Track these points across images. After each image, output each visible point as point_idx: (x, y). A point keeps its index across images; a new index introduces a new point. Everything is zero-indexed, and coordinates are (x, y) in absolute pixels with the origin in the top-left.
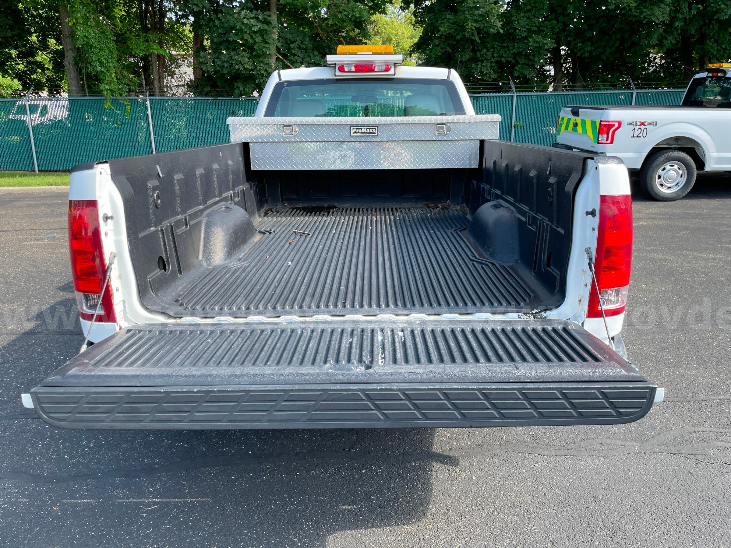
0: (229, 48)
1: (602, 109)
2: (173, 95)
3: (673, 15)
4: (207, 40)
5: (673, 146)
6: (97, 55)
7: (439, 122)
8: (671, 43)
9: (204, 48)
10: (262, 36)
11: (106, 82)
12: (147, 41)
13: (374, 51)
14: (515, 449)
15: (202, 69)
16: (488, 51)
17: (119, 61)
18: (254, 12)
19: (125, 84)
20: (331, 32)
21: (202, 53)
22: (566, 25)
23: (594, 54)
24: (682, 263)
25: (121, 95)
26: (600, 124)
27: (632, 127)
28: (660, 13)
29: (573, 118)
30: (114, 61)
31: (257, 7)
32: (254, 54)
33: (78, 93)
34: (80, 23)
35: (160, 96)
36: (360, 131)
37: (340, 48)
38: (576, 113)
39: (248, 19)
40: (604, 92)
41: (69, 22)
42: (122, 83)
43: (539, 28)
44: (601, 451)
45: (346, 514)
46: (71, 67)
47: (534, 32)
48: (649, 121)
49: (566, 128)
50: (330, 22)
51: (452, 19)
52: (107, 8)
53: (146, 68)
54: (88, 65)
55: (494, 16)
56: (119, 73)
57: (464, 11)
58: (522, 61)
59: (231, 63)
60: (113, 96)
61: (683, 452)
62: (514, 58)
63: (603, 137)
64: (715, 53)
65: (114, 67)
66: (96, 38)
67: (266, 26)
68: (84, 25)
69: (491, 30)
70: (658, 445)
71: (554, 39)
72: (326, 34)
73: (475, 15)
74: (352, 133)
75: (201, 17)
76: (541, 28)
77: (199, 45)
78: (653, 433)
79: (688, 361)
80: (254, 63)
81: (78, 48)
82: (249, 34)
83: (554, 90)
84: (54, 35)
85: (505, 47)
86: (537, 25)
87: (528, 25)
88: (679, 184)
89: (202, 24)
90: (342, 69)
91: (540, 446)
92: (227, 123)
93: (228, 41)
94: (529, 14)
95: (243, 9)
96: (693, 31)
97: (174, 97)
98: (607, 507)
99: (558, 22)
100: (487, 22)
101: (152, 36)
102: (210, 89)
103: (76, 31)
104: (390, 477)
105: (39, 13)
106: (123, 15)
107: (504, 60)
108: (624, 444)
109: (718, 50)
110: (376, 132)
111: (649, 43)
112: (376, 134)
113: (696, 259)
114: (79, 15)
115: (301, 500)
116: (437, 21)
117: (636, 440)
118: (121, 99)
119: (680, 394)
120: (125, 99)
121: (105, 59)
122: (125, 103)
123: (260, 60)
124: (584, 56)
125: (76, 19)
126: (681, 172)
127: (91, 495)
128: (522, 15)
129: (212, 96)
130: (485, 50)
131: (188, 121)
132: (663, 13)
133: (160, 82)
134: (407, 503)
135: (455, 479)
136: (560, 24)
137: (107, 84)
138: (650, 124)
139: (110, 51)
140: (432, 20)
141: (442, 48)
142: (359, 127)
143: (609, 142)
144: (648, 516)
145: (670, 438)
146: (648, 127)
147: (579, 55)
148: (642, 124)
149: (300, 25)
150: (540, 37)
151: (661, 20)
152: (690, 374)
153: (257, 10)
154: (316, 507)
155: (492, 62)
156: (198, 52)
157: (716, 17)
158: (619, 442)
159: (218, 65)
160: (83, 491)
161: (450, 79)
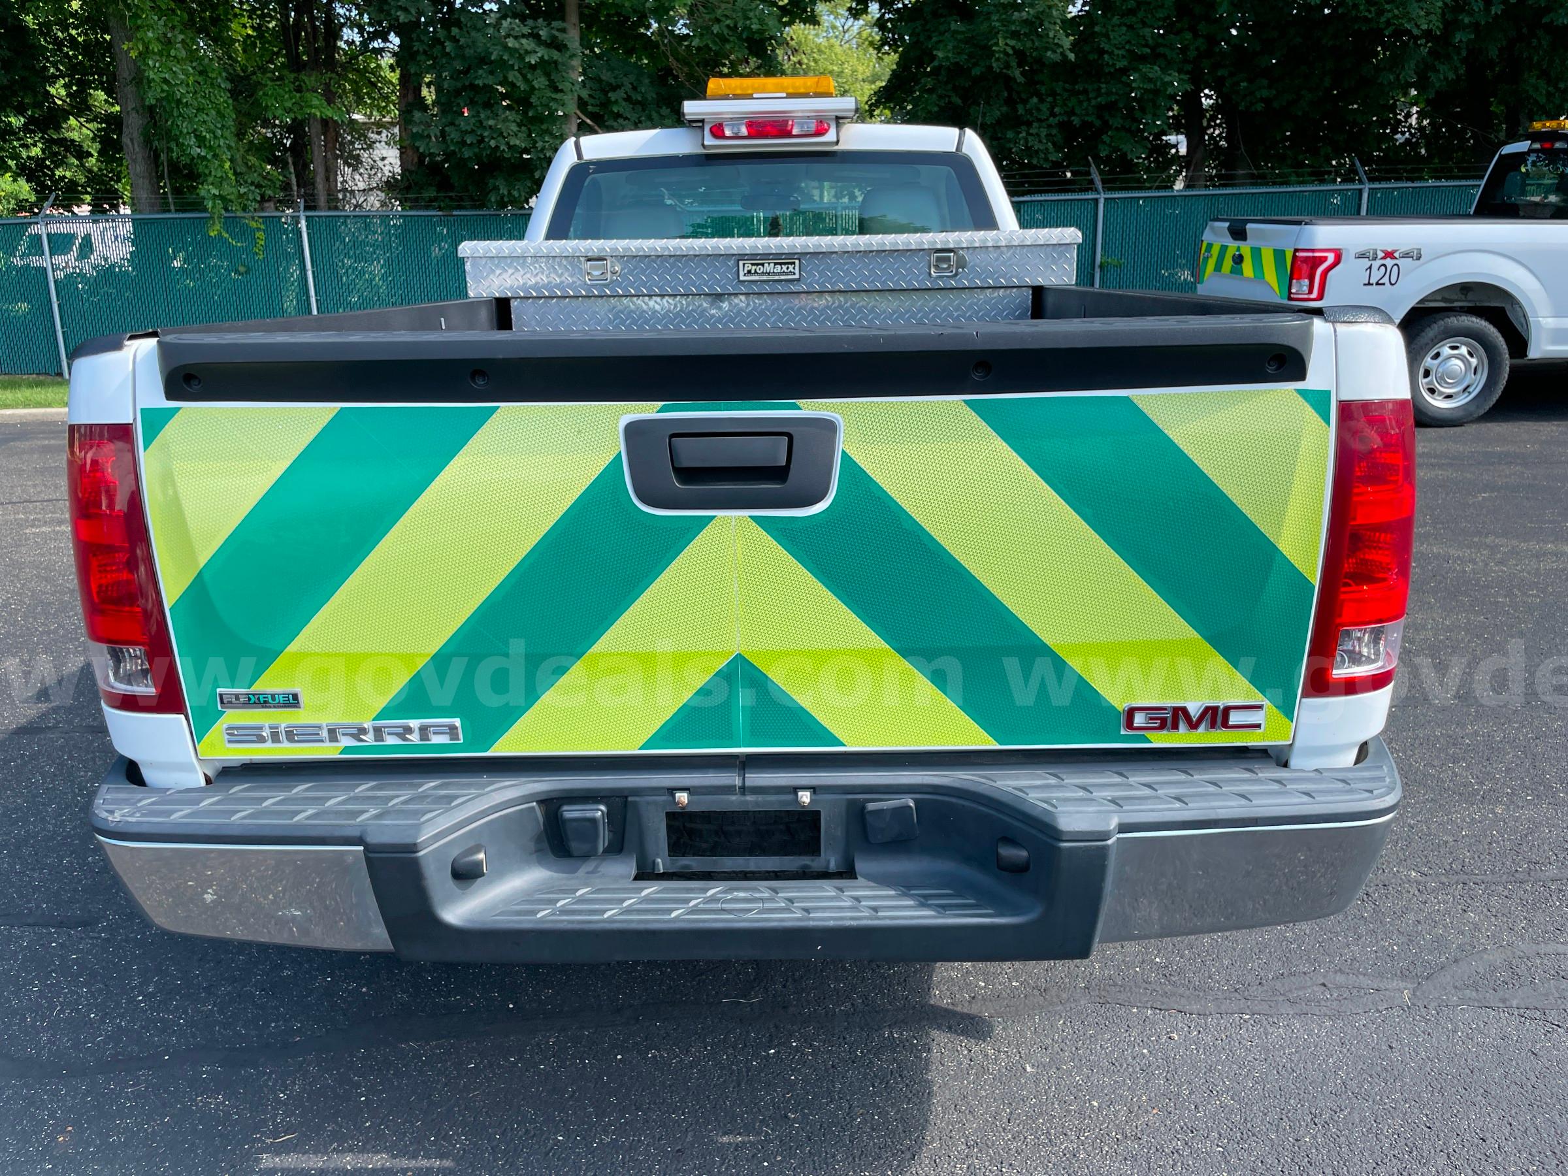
0: (476, 102)
1: (1299, 223)
2: (356, 206)
3: (1449, 17)
4: (429, 85)
5: (1456, 304)
6: (191, 120)
7: (939, 247)
8: (1446, 79)
9: (420, 103)
10: (547, 75)
11: (210, 179)
12: (299, 90)
13: (791, 91)
14: (1122, 997)
15: (418, 148)
16: (1042, 101)
17: (240, 135)
18: (530, 22)
19: (252, 183)
20: (698, 64)
21: (417, 115)
22: (1213, 41)
23: (1276, 105)
24: (1487, 565)
25: (244, 209)
26: (1295, 257)
27: (1366, 263)
28: (1422, 13)
29: (1233, 245)
30: (227, 133)
31: (535, 13)
32: (530, 114)
33: (152, 205)
34: (154, 53)
35: (330, 209)
36: (760, 269)
37: (714, 84)
38: (1238, 233)
39: (516, 38)
40: (1298, 189)
41: (130, 50)
42: (246, 182)
43: (1153, 49)
44: (1323, 1003)
45: (731, 1157)
46: (137, 149)
47: (1143, 59)
48: (1403, 249)
49: (1218, 267)
50: (696, 42)
51: (963, 33)
52: (215, 21)
53: (300, 150)
54: (173, 145)
55: (1055, 23)
56: (239, 161)
57: (989, 13)
58: (1116, 122)
59: (481, 135)
60: (226, 210)
61: (1514, 1003)
62: (1099, 117)
63: (1301, 286)
64: (1542, 100)
65: (229, 148)
66: (188, 85)
67: (556, 52)
68: (161, 56)
69: (1049, 53)
70: (1456, 987)
71: (1187, 73)
72: (686, 69)
73: (1014, 22)
74: (741, 273)
75: (414, 36)
76: (1158, 51)
77: (410, 98)
78: (1443, 959)
79: (1512, 789)
80: (530, 135)
81: (151, 109)
82: (519, 71)
83: (1188, 187)
84: (102, 83)
85: (1079, 93)
86: (1150, 42)
87: (1128, 42)
88: (1471, 389)
89: (418, 51)
90: (717, 131)
91: (1181, 990)
92: (460, 255)
93: (473, 87)
94: (1131, 20)
95: (504, 17)
96: (1493, 53)
97: (358, 212)
98: (1343, 1139)
99: (1196, 35)
100: (1039, 35)
101: (310, 79)
102: (435, 194)
103: (145, 71)
104: (833, 1066)
105: (70, 35)
106: (249, 36)
107: (1076, 121)
108: (1375, 987)
109: (1549, 95)
110: (797, 271)
111: (1398, 78)
112: (797, 276)
113: (1517, 553)
114: (150, 34)
115: (626, 1123)
116: (930, 38)
117: (1403, 977)
118: (244, 217)
119: (1499, 865)
120: (253, 218)
121: (210, 131)
122: (254, 224)
123: (544, 127)
124: (1253, 109)
125: (144, 43)
126: (1474, 361)
127: (144, 1106)
128: (1116, 20)
129: (440, 209)
130: (1035, 100)
131: (388, 263)
132: (1428, 14)
133: (328, 179)
134: (873, 1130)
135: (985, 1070)
136: (1200, 41)
137: (212, 184)
138: (1406, 255)
139: (219, 112)
140: (918, 34)
141: (940, 97)
142: (758, 258)
143: (1314, 295)
144: (1441, 1160)
145: (1481, 970)
146: (1400, 262)
147: (1242, 107)
148: (1389, 255)
149: (629, 52)
150: (1156, 68)
151: (1425, 27)
152: (1520, 817)
153: (535, 19)
154: (660, 1139)
155: (1050, 126)
156: (410, 112)
157: (1545, 20)
158: (1365, 981)
159: (452, 140)
160: (128, 1099)
161: (963, 150)
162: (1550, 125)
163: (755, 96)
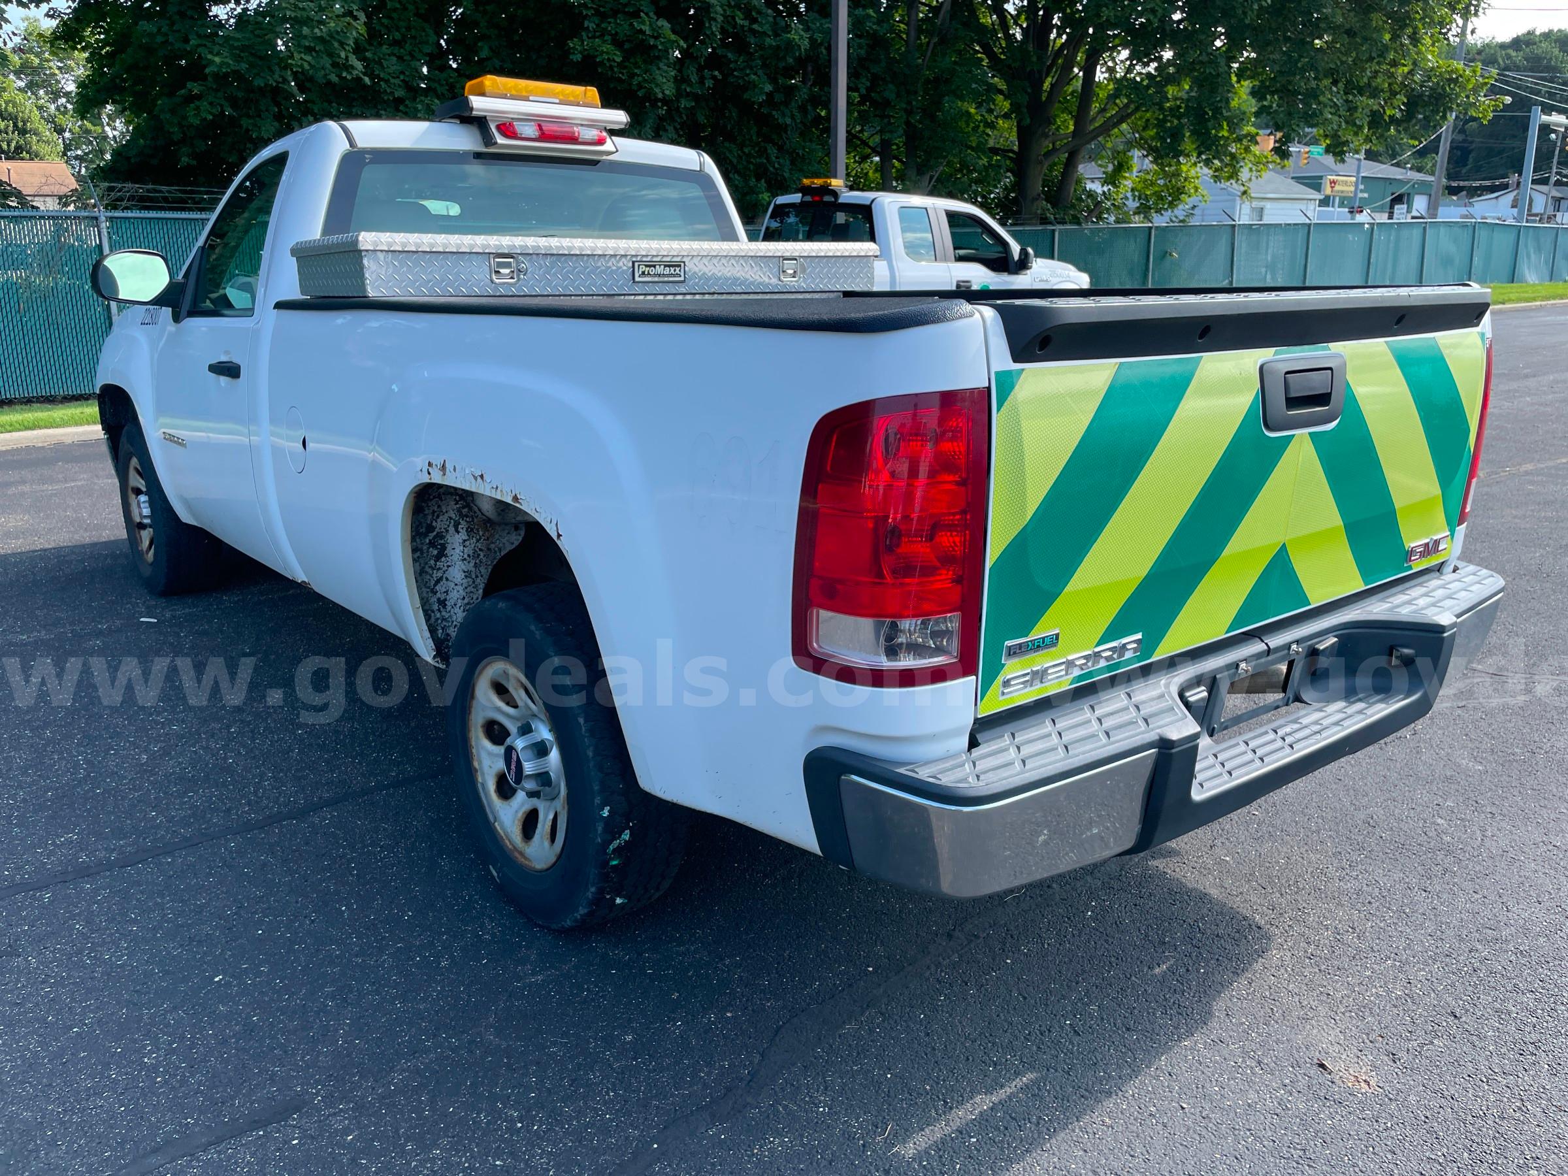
7: (787, 255)
36: (652, 271)
74: (637, 275)
90: (508, 131)
110: (682, 274)
112: (682, 279)
142: (651, 260)
162: (818, 182)
163: (531, 98)
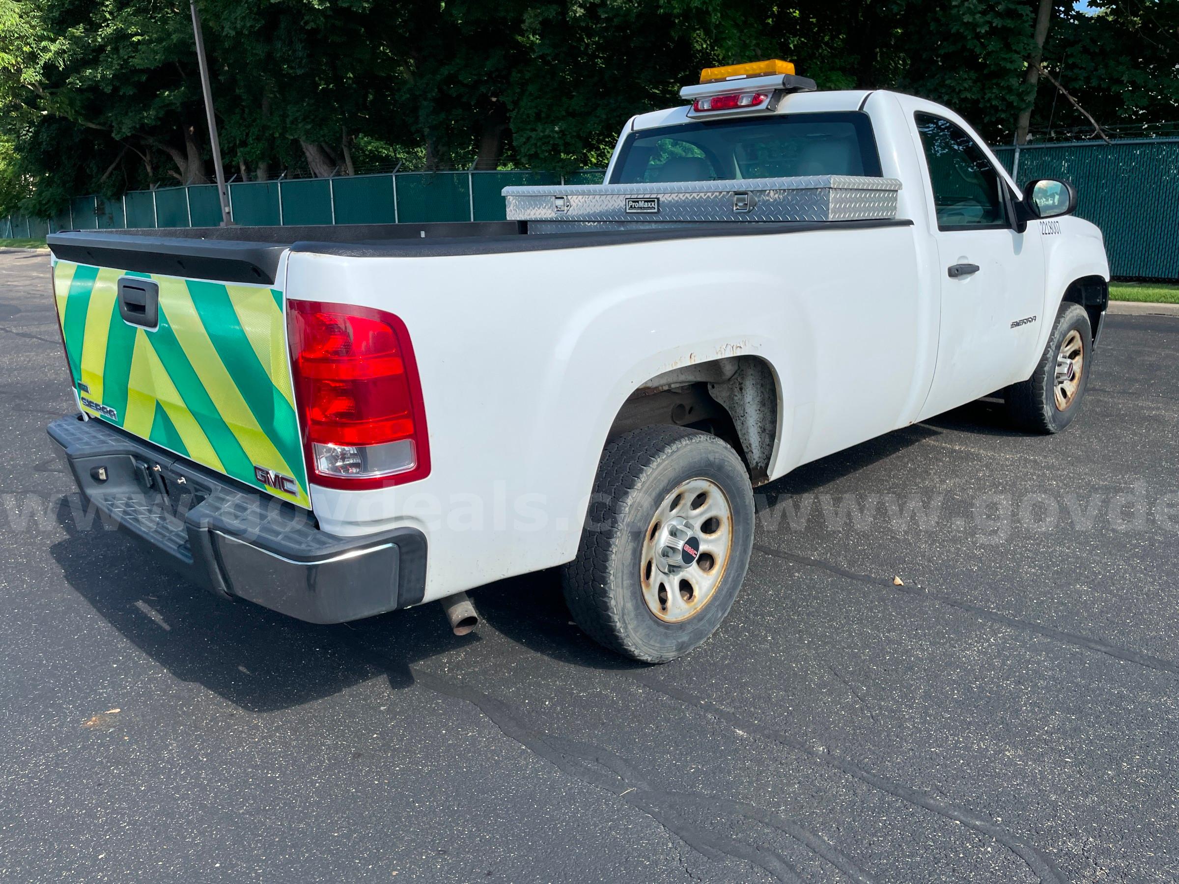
13: (750, 72)
36: (637, 205)
37: (706, 73)
45: (230, 674)
74: (628, 208)
92: (503, 195)
110: (656, 207)
112: (656, 210)
161: (864, 109)
163: (727, 79)
